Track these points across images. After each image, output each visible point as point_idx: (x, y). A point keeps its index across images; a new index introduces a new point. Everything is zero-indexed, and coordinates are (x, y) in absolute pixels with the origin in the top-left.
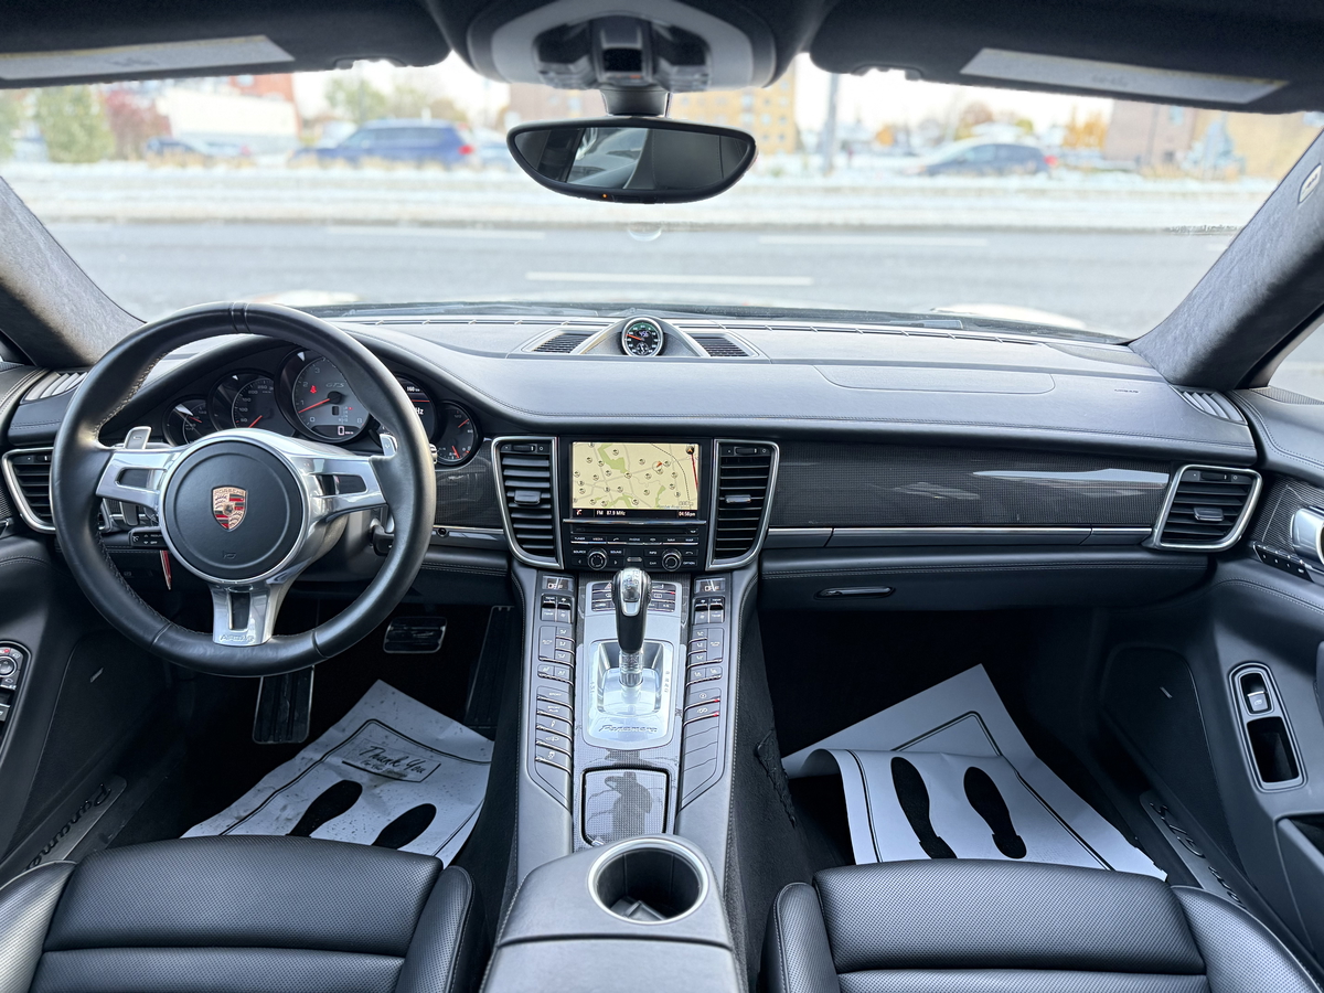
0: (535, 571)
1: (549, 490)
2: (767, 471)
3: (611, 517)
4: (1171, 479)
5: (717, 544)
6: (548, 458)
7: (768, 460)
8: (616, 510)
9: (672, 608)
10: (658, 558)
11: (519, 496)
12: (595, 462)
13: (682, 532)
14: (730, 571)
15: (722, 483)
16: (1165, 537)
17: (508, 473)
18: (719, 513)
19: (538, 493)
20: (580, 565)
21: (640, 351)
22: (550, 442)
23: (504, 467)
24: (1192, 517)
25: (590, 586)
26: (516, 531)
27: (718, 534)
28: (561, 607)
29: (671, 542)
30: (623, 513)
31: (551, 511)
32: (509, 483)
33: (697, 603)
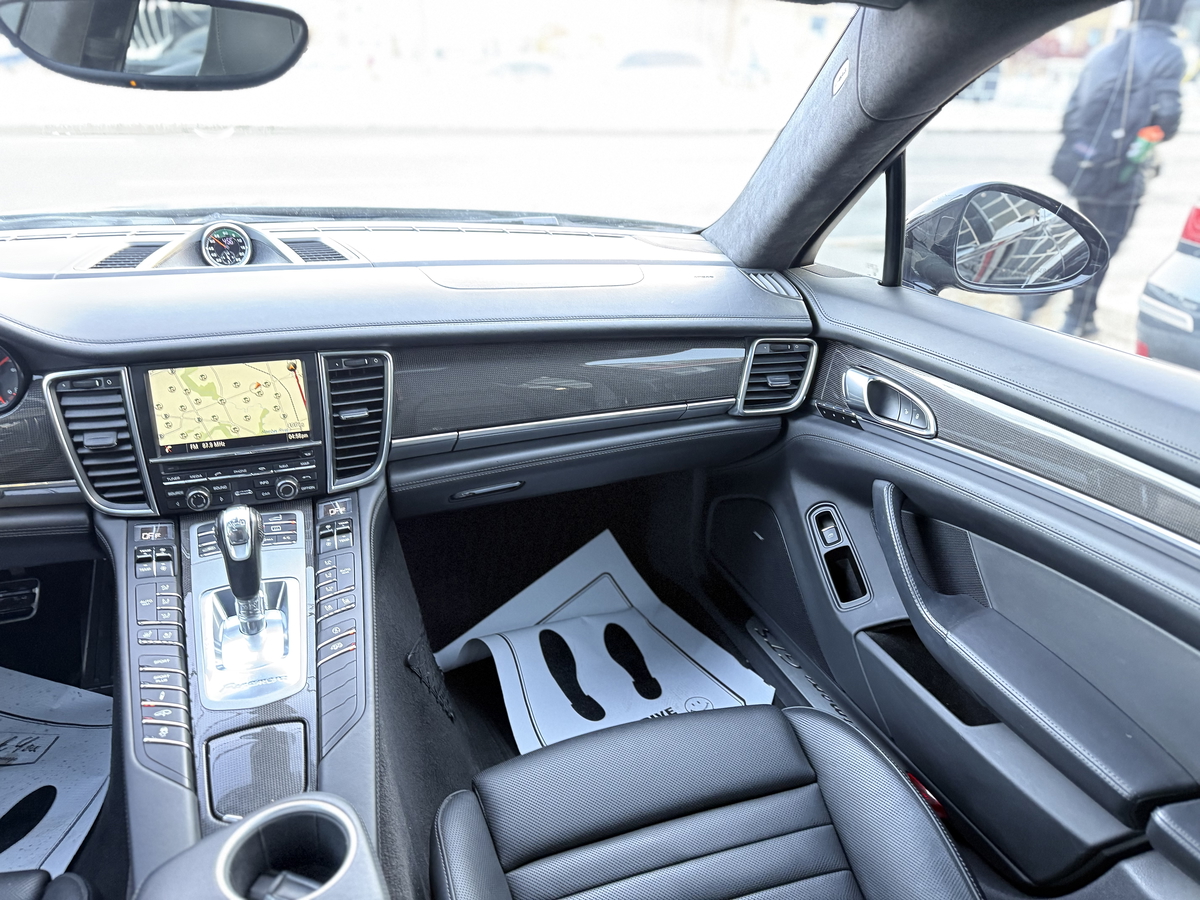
0: (124, 522)
1: (127, 429)
2: (382, 382)
3: (209, 450)
4: (747, 353)
5: (338, 463)
6: (120, 392)
7: (381, 370)
8: (212, 442)
9: (294, 538)
10: (272, 488)
11: (89, 440)
12: (180, 391)
13: (295, 456)
14: (356, 489)
15: (333, 399)
16: (748, 404)
17: (70, 414)
18: (335, 431)
19: (114, 434)
20: (178, 508)
21: (226, 260)
22: (118, 374)
23: (64, 409)
24: (765, 384)
25: (194, 531)
26: (93, 480)
27: (337, 453)
28: (159, 559)
29: (284, 469)
30: (223, 444)
31: (132, 452)
32: (75, 426)
33: (321, 530)
